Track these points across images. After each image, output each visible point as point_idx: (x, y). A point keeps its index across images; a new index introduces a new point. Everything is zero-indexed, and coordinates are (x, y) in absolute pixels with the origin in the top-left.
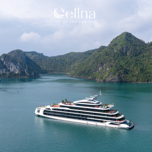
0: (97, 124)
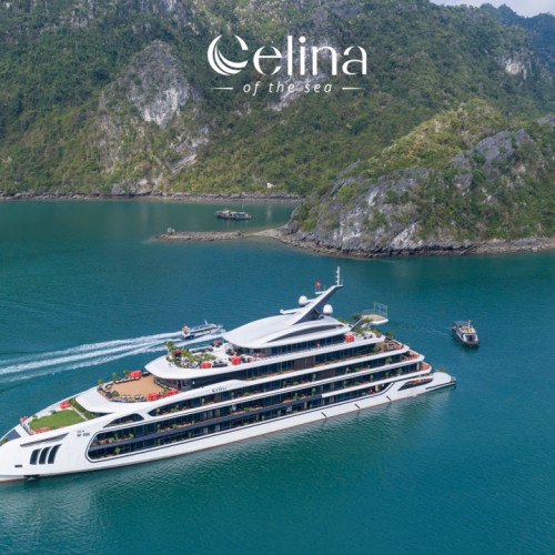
0: (362, 407)
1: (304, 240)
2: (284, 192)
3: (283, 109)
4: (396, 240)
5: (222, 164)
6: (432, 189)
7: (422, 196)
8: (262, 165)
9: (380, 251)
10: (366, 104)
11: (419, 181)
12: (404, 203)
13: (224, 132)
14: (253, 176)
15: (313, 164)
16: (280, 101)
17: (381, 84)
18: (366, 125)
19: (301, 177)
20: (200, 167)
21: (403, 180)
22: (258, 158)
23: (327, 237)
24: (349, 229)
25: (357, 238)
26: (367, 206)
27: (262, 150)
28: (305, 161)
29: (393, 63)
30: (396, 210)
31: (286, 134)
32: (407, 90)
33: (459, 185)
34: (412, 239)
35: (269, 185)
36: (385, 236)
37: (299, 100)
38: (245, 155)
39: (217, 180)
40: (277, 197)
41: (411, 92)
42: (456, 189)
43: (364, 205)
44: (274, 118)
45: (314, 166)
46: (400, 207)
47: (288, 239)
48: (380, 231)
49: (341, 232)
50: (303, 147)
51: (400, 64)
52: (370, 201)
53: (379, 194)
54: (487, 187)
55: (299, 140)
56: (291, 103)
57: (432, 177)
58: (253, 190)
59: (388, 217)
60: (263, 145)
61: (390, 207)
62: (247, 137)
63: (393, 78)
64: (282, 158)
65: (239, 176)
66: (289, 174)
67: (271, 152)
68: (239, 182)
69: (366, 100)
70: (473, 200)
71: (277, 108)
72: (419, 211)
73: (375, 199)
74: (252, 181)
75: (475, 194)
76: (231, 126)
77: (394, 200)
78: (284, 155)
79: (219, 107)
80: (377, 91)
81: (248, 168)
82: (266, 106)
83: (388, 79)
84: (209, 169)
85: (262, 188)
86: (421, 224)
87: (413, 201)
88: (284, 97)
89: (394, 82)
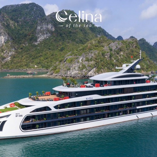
1: (56, 76)
2: (41, 68)
3: (38, 44)
4: (89, 73)
5: (19, 60)
6: (99, 57)
7: (96, 59)
8: (33, 60)
9: (84, 77)
10: (64, 43)
11: (95, 54)
12: (91, 61)
13: (19, 50)
14: (30, 63)
15: (49, 59)
16: (37, 41)
17: (67, 37)
18: (65, 49)
19: (46, 63)
20: (12, 61)
21: (90, 54)
22: (31, 58)
23: (66, 73)
24: (74, 70)
25: (77, 73)
26: (79, 62)
27: (32, 56)
28: (47, 58)
29: (70, 32)
30: (89, 63)
31: (40, 51)
32: (75, 39)
33: (106, 56)
34: (94, 73)
35: (36, 66)
36: (86, 72)
37: (43, 41)
38: (27, 57)
39: (18, 65)
40: (39, 70)
41: (76, 40)
42: (105, 57)
43: (78, 62)
44: (35, 46)
45: (50, 60)
46: (90, 62)
47: (51, 76)
48: (84, 70)
49: (71, 71)
50: (45, 55)
51: (72, 32)
52: (80, 60)
53: (83, 58)
54: (114, 58)
55: (44, 53)
56: (40, 42)
57: (99, 53)
58: (30, 68)
59: (86, 66)
60: (33, 54)
61: (87, 62)
62: (27, 52)
63: (71, 36)
64: (39, 58)
65: (26, 63)
66: (42, 63)
67: (36, 56)
68: (26, 65)
69: (64, 42)
70: (110, 61)
71: (36, 44)
72: (96, 64)
73: (82, 60)
74: (30, 65)
75: (111, 59)
76: (22, 49)
77: (88, 60)
78: (40, 57)
79: (17, 43)
80: (66, 39)
81: (29, 61)
82: (32, 43)
83: (69, 36)
84: (15, 61)
85: (34, 67)
86: (97, 68)
87: (94, 60)
88: (39, 40)
89: (71, 37)
